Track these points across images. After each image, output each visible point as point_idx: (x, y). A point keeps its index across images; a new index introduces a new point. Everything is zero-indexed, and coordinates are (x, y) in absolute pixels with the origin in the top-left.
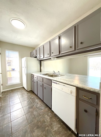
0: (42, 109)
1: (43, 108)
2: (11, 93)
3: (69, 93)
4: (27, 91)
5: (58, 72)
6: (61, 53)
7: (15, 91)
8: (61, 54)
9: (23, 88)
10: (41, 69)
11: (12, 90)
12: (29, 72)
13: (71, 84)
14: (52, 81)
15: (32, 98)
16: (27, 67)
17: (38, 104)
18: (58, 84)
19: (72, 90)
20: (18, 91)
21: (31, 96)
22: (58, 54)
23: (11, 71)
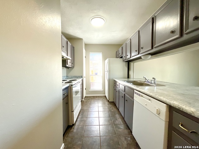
0: (119, 128)
1: (122, 128)
2: (92, 99)
3: (155, 112)
4: (108, 101)
5: (153, 78)
6: (155, 46)
7: (97, 98)
8: (155, 48)
9: (105, 96)
10: (130, 74)
11: (94, 97)
12: (111, 78)
13: (160, 97)
14: (135, 91)
15: (112, 110)
16: (109, 71)
17: (117, 120)
18: (142, 96)
19: (160, 108)
20: (99, 99)
21: (111, 108)
22: (150, 48)
23: (94, 75)
